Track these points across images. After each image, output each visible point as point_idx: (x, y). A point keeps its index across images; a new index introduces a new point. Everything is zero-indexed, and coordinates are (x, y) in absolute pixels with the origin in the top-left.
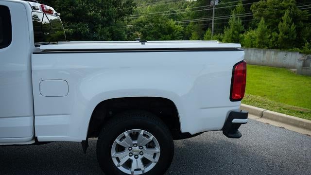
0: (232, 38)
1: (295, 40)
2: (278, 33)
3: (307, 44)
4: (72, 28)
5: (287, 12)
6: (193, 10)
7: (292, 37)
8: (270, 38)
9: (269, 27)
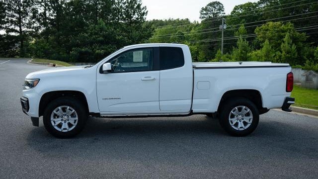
0: (240, 57)
1: (296, 58)
2: (281, 52)
3: (308, 61)
4: (103, 49)
5: (287, 34)
6: (199, 32)
7: (294, 55)
8: (274, 57)
9: (272, 47)
